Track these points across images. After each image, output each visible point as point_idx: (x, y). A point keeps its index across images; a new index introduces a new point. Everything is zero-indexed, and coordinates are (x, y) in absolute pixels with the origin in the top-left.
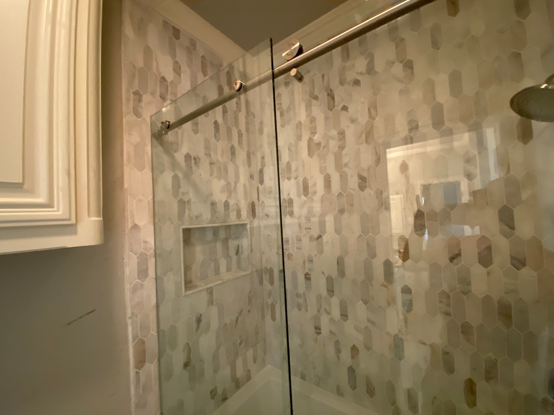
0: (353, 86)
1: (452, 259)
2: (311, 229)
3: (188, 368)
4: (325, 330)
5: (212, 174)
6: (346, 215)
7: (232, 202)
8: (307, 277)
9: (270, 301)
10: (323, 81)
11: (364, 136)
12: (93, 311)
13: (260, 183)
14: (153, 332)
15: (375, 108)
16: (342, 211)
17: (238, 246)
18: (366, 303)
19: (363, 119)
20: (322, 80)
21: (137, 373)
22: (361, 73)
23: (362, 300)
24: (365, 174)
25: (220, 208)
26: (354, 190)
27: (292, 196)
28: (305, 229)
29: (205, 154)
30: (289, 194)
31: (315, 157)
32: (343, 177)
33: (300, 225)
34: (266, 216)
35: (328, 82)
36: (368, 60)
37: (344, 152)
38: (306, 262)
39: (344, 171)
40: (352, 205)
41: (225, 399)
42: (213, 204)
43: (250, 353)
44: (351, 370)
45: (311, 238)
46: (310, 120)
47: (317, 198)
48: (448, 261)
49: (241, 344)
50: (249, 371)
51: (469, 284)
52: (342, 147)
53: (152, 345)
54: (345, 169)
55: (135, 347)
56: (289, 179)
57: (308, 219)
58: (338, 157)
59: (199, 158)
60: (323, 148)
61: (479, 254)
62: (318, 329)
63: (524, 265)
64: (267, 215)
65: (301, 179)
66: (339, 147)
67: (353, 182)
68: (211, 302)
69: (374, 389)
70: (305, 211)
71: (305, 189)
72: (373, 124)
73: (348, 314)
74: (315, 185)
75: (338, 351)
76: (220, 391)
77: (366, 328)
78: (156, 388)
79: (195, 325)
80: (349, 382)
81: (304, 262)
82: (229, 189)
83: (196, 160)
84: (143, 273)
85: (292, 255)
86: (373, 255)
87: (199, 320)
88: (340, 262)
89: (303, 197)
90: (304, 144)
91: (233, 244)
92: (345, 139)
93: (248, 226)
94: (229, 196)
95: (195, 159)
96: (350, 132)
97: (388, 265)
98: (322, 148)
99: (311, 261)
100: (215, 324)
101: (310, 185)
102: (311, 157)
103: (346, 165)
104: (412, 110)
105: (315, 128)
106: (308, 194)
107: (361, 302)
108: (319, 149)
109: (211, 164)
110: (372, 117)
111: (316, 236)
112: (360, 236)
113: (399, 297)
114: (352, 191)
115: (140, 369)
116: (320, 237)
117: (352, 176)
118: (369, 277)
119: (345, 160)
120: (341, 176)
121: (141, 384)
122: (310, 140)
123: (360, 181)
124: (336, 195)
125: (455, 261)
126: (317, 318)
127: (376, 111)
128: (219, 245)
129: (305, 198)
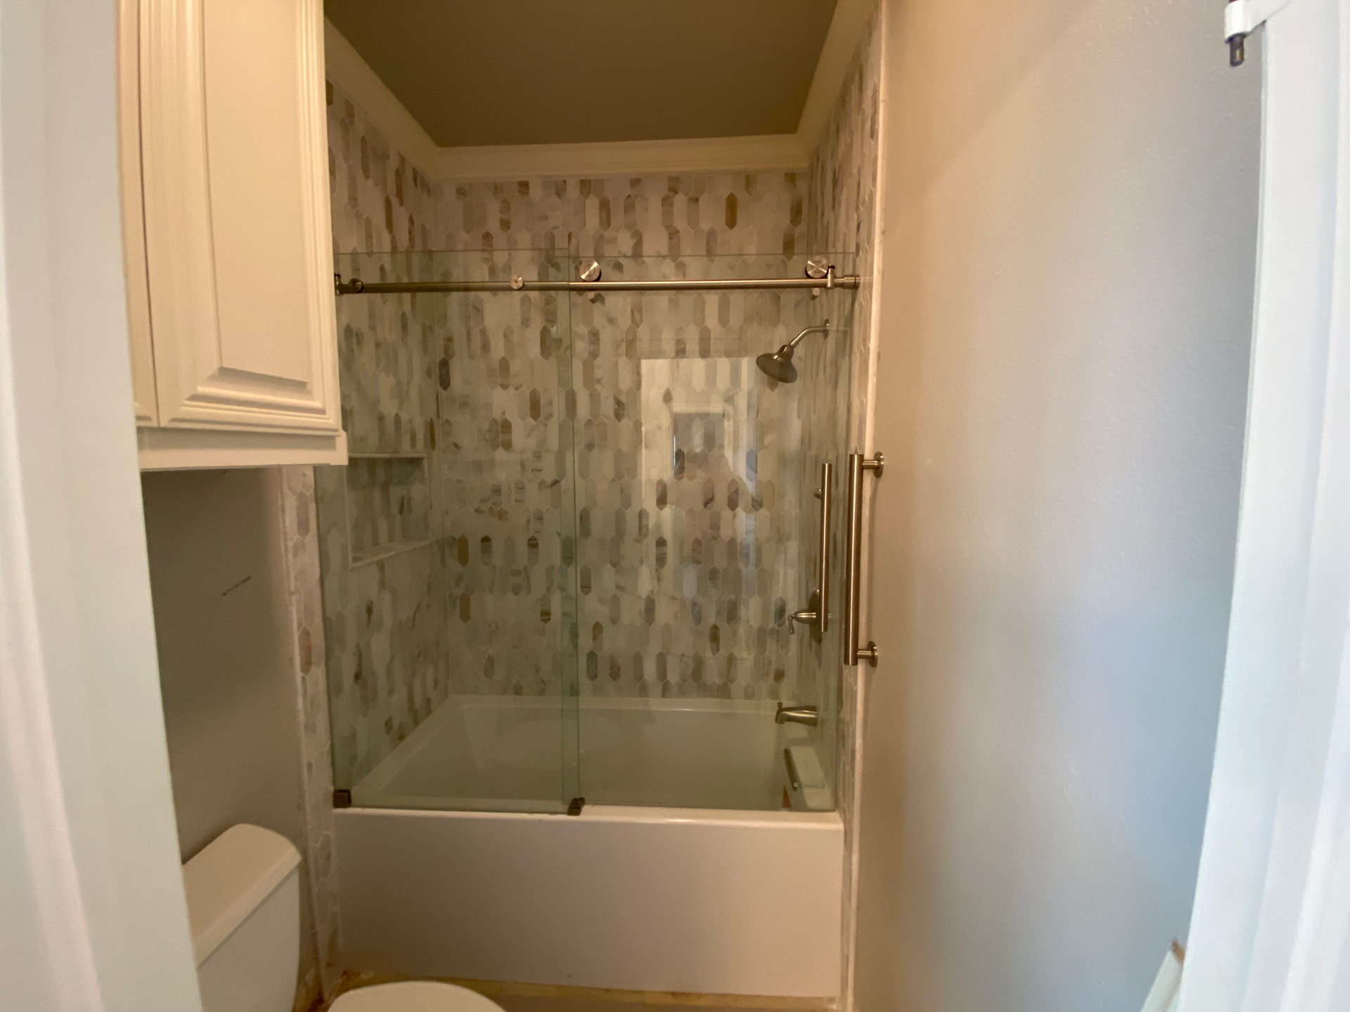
0: (613, 269)
1: (706, 504)
2: (541, 470)
3: (360, 681)
4: (556, 614)
5: (378, 365)
6: (595, 451)
7: (404, 417)
8: (533, 544)
9: (459, 592)
10: (569, 243)
11: (623, 347)
12: (249, 578)
13: (441, 385)
14: (318, 620)
15: (640, 310)
16: (590, 446)
17: (403, 498)
18: (614, 565)
19: (625, 323)
20: (567, 242)
21: (304, 679)
22: (625, 256)
23: (611, 563)
24: (623, 398)
25: (390, 426)
26: (608, 418)
27: (509, 417)
28: (532, 471)
29: (370, 327)
30: (504, 413)
31: (553, 360)
32: (594, 399)
33: (522, 465)
34: (453, 446)
35: (578, 248)
36: (635, 240)
37: (597, 362)
38: (532, 520)
39: (596, 390)
40: (605, 439)
41: (402, 738)
42: (381, 418)
43: (430, 674)
44: (592, 656)
45: (542, 485)
46: (546, 300)
47: (553, 425)
48: (703, 507)
49: (419, 656)
50: (429, 700)
51: (718, 528)
52: (594, 355)
53: (318, 640)
54: (598, 387)
55: (300, 637)
56: (504, 387)
57: (538, 456)
58: (588, 367)
59: (362, 334)
60: (566, 350)
61: (729, 497)
62: (546, 615)
63: (761, 506)
64: (456, 445)
65: (526, 391)
66: (590, 353)
67: (608, 407)
68: (383, 585)
69: (619, 669)
70: (532, 443)
71: (535, 407)
72: (636, 333)
73: (592, 584)
74: (551, 403)
75: (575, 636)
76: (396, 724)
77: (614, 596)
78: (324, 705)
79: (365, 617)
80: (588, 672)
81: (528, 522)
82: (400, 395)
83: (359, 336)
84: (303, 526)
85: (506, 512)
86: (627, 504)
87: (369, 610)
88: (585, 517)
89: (530, 420)
90: (534, 333)
91: (396, 492)
92: (599, 344)
93: (425, 462)
94: (401, 406)
95: (357, 335)
96: (606, 335)
97: (642, 515)
98: (563, 349)
99: (540, 518)
100: (388, 622)
101: (542, 402)
102: (546, 358)
103: (599, 381)
104: (680, 329)
105: (554, 313)
106: (539, 416)
107: (609, 566)
108: (559, 348)
109: (378, 345)
110: (635, 324)
111: (549, 480)
112: (613, 480)
113: (653, 552)
114: (606, 421)
115: (306, 674)
116: (556, 482)
117: (606, 399)
118: (620, 533)
119: (598, 373)
120: (591, 396)
121: (308, 695)
122: (545, 333)
123: (616, 406)
124: (584, 422)
125: (709, 505)
126: (545, 599)
127: (641, 315)
128: (377, 494)
129: (534, 423)
